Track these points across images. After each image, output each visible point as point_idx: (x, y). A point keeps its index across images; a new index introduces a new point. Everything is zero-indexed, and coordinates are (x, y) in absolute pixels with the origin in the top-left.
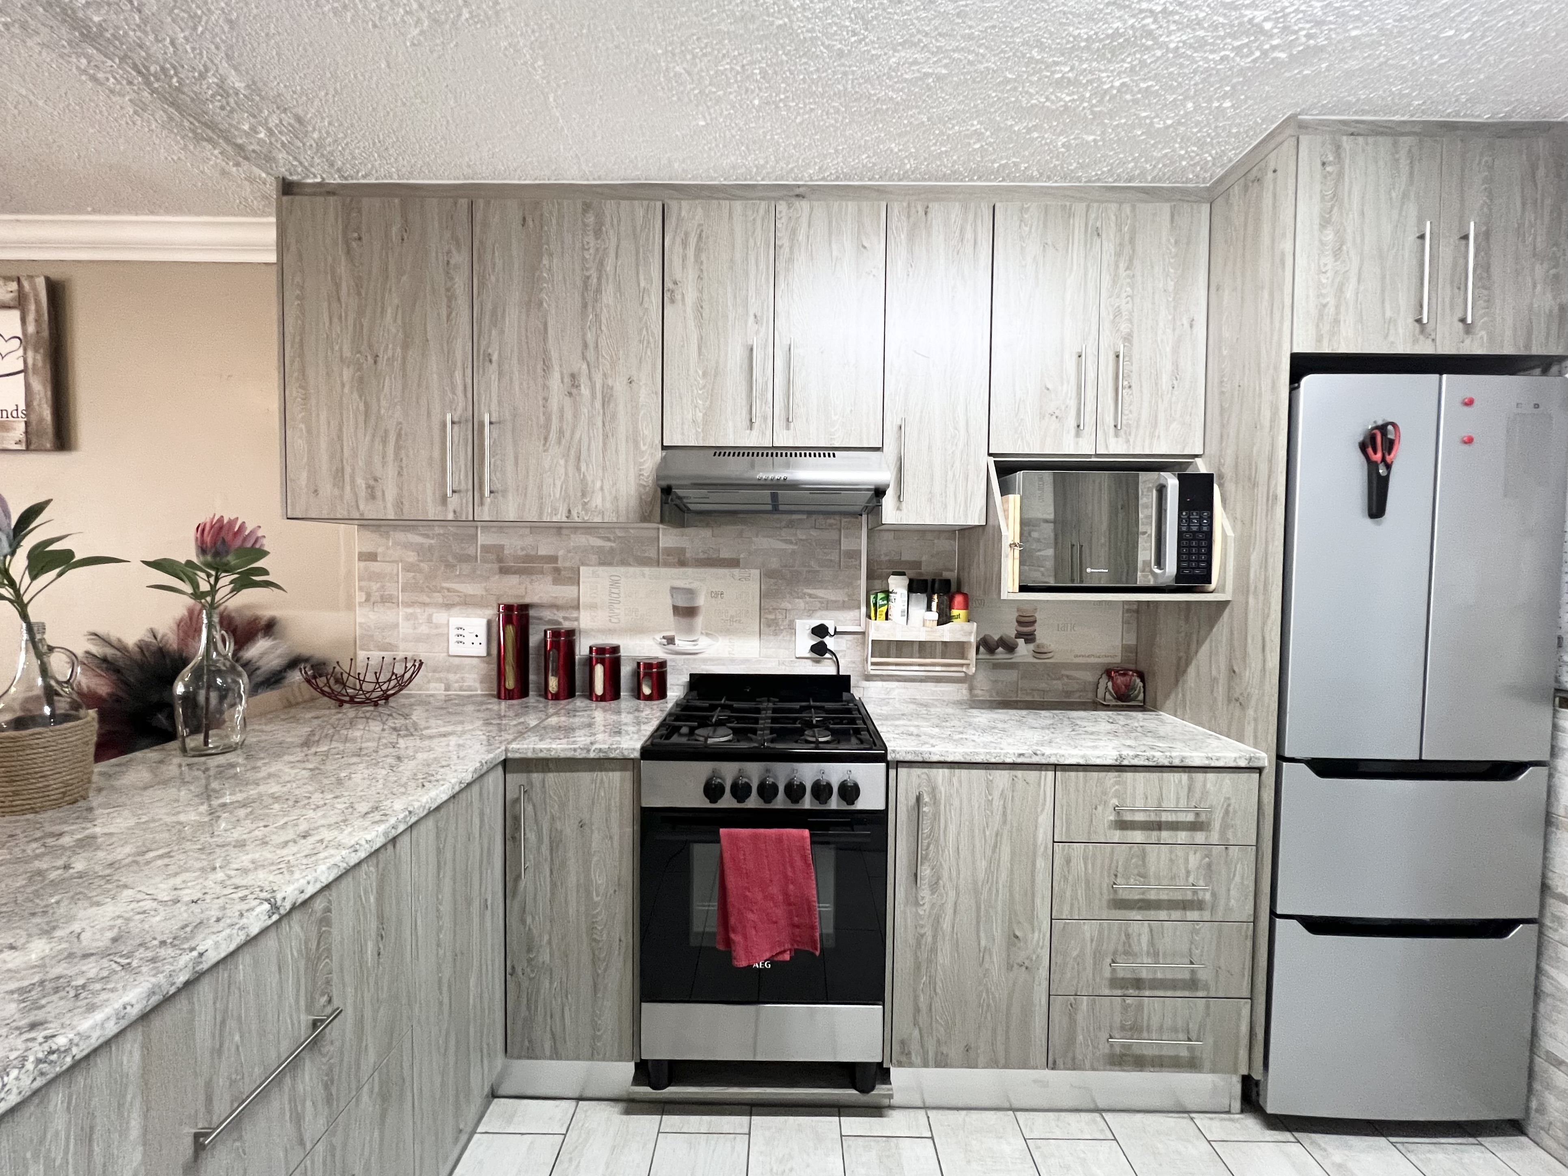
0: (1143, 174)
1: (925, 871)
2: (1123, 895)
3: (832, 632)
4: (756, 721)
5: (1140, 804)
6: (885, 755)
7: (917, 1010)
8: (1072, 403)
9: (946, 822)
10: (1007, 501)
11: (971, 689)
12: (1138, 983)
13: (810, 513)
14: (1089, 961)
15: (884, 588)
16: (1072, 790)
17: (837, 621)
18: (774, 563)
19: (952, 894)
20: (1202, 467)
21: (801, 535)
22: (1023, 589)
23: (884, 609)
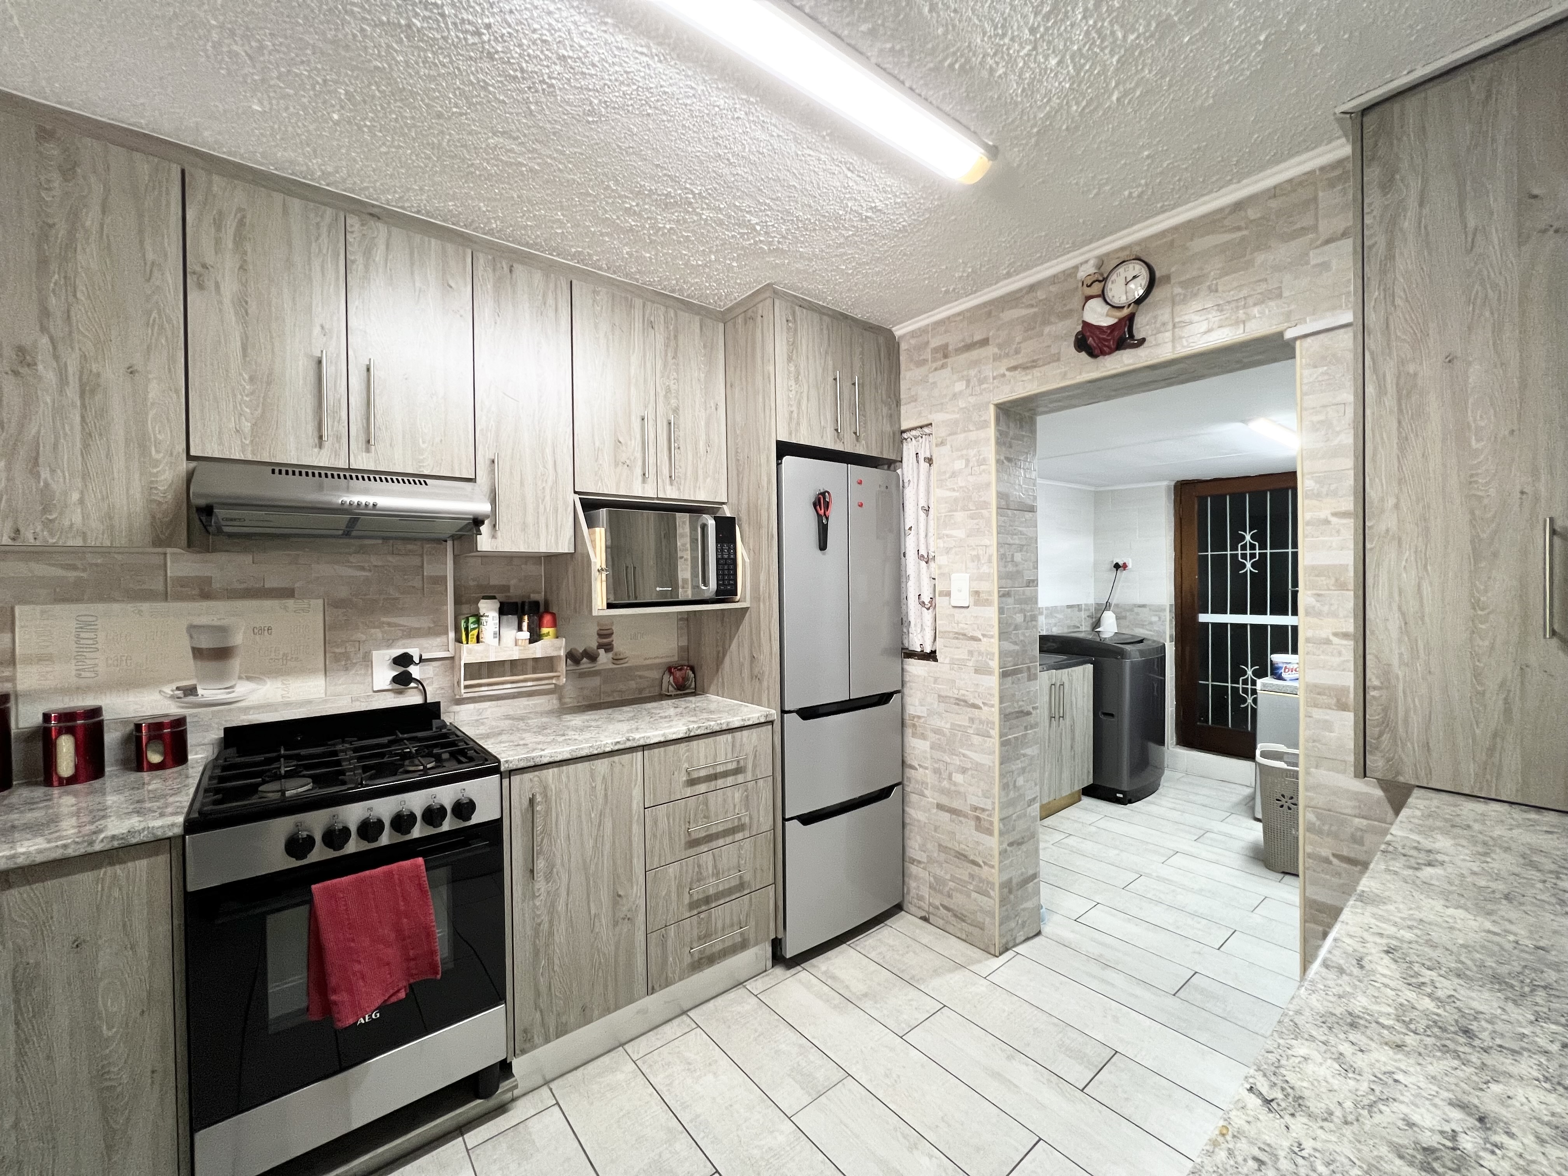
0: (681, 290)
1: (541, 864)
2: (694, 836)
3: (416, 660)
4: (338, 763)
5: (702, 763)
6: (499, 767)
7: (538, 994)
8: (639, 455)
9: (557, 815)
10: (594, 533)
11: (560, 699)
12: (707, 900)
13: (385, 539)
14: (674, 896)
15: (474, 612)
16: (656, 764)
17: (422, 649)
18: (343, 592)
19: (565, 878)
20: (727, 512)
21: (375, 560)
22: (610, 606)
23: (475, 632)
